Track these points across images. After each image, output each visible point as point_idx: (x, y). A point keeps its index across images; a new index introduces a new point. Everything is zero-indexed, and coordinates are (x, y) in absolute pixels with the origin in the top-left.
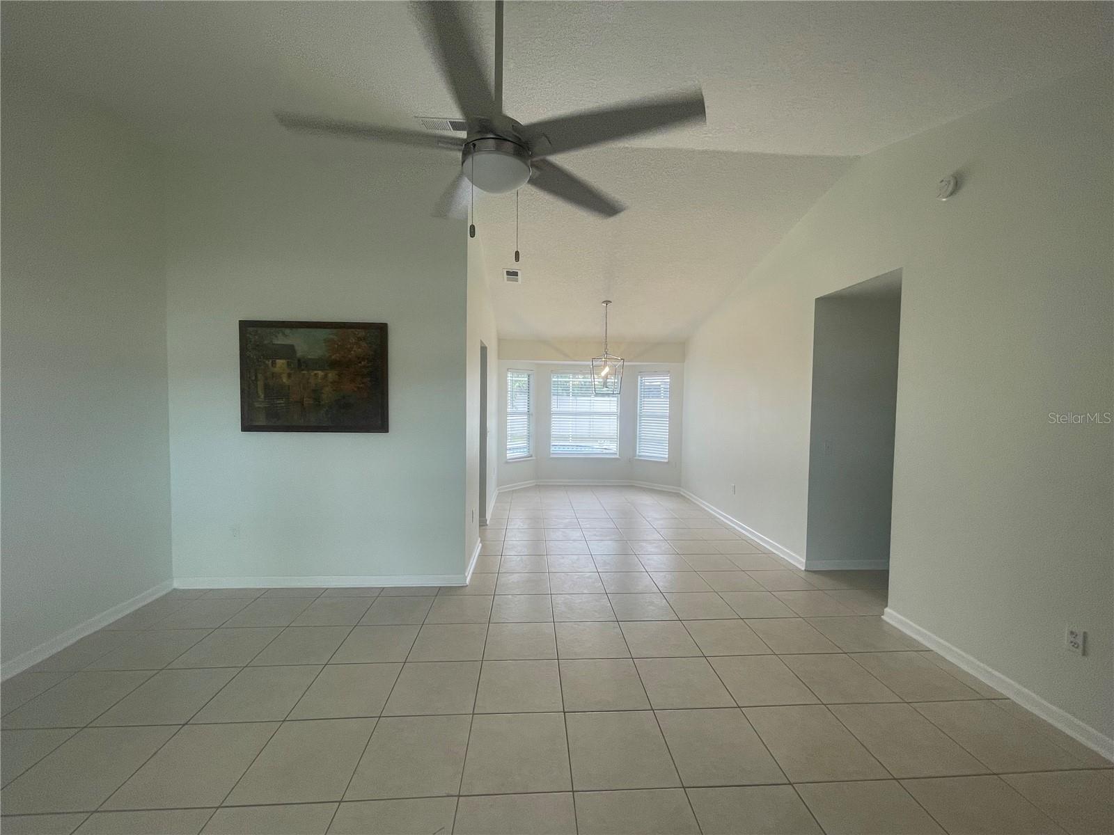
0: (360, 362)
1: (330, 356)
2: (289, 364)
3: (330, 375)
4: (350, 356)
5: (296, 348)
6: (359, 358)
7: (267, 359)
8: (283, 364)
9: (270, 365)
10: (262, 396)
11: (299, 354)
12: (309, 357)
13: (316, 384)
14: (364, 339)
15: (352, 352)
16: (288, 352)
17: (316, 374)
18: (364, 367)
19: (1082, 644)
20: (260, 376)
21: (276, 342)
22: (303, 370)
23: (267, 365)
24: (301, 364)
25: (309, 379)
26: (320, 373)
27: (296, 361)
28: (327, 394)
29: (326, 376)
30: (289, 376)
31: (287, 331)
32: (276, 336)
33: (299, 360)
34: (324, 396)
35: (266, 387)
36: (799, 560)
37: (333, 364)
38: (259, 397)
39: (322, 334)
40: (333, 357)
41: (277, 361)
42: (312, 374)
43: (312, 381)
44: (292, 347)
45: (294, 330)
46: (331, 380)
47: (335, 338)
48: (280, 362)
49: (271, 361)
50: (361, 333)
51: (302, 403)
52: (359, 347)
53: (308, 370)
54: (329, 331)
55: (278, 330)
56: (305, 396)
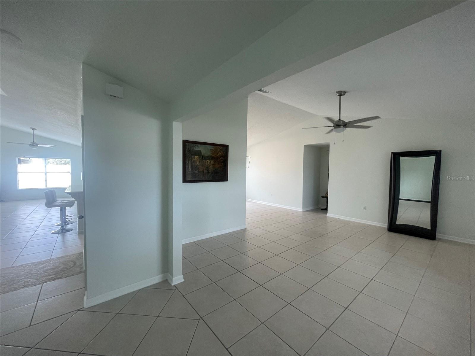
0: (221, 158)
1: (212, 155)
2: (199, 157)
3: (212, 162)
4: (218, 155)
5: (202, 152)
6: (220, 156)
7: (192, 155)
9: (193, 158)
10: (190, 169)
11: (202, 154)
12: (206, 155)
13: (208, 165)
14: (222, 150)
15: (218, 154)
16: (199, 153)
17: (208, 161)
19: (365, 208)
20: (189, 162)
21: (195, 149)
22: (203, 160)
23: (192, 158)
24: (203, 158)
25: (205, 163)
27: (201, 157)
28: (211, 169)
29: (211, 162)
30: (199, 161)
31: (199, 145)
32: (195, 147)
33: (202, 156)
34: (210, 169)
35: (192, 165)
36: (301, 209)
37: (213, 158)
38: (189, 170)
39: (209, 147)
40: (213, 155)
41: (196, 156)
42: (207, 161)
43: (206, 163)
44: (200, 151)
45: (201, 145)
46: (212, 164)
47: (214, 149)
48: (197, 157)
50: (221, 148)
51: (203, 171)
52: (220, 152)
53: (205, 160)
54: (212, 146)
55: (196, 145)
56: (204, 169)
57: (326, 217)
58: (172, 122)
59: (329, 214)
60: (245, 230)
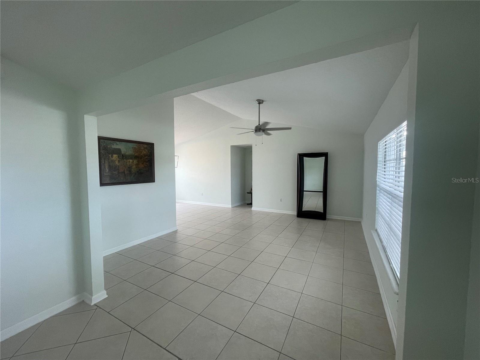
0: (145, 157)
1: (135, 154)
2: (118, 157)
3: (134, 161)
4: (142, 154)
5: (122, 150)
6: (144, 155)
7: (109, 154)
8: (116, 156)
9: (111, 157)
10: (108, 170)
11: (123, 153)
12: (127, 154)
13: (130, 165)
14: (146, 148)
15: (142, 153)
16: (118, 152)
17: (129, 161)
18: (147, 158)
20: (106, 161)
21: (113, 147)
22: (124, 159)
23: (109, 157)
24: (123, 157)
25: (127, 163)
26: (131, 161)
27: (121, 155)
28: (134, 169)
29: (133, 161)
30: (119, 161)
31: (118, 143)
32: (113, 145)
33: (123, 155)
34: (132, 170)
35: (109, 166)
37: (136, 157)
38: (106, 170)
39: (131, 145)
40: (136, 154)
41: (114, 155)
42: (128, 161)
43: (128, 163)
44: (119, 150)
45: (121, 143)
46: (135, 163)
47: (136, 147)
48: (115, 156)
49: (111, 155)
50: (146, 146)
51: (124, 172)
52: (145, 151)
53: (126, 159)
54: (134, 144)
55: (114, 142)
56: (126, 170)
57: (252, 210)
58: (84, 116)
59: (254, 208)
60: (176, 232)
